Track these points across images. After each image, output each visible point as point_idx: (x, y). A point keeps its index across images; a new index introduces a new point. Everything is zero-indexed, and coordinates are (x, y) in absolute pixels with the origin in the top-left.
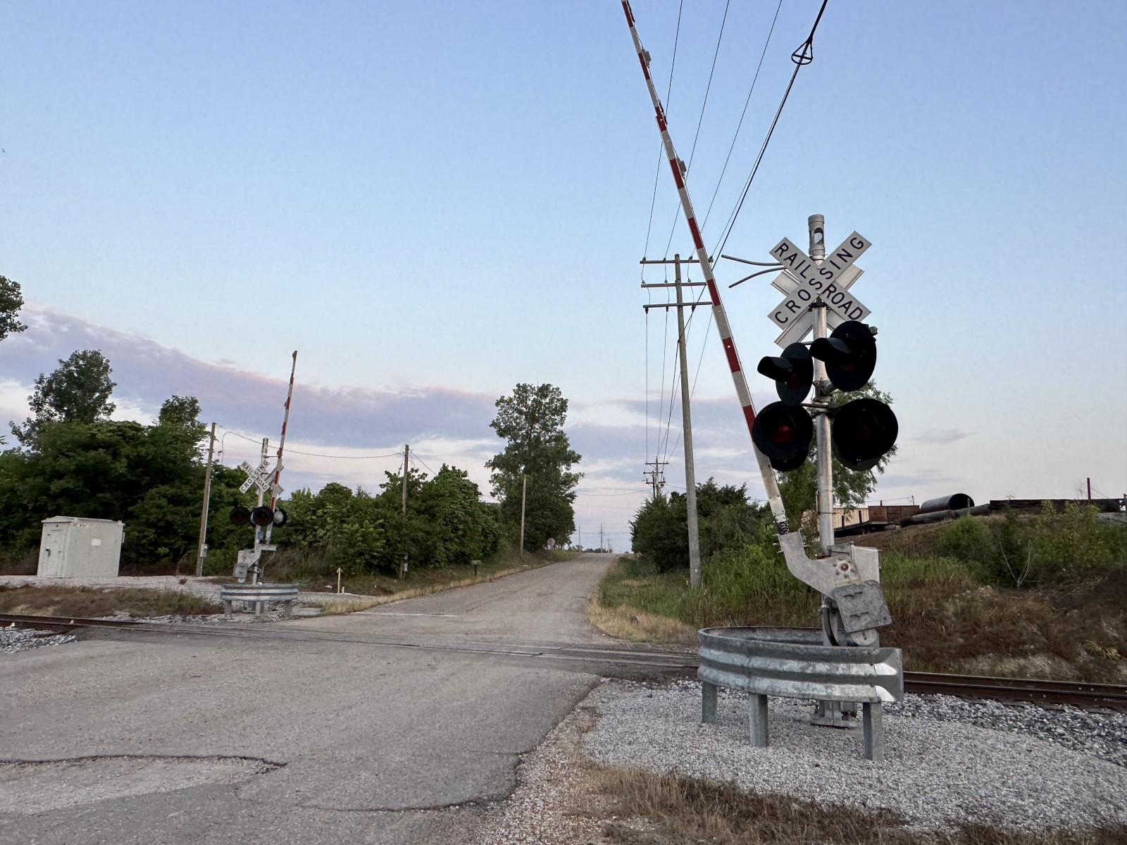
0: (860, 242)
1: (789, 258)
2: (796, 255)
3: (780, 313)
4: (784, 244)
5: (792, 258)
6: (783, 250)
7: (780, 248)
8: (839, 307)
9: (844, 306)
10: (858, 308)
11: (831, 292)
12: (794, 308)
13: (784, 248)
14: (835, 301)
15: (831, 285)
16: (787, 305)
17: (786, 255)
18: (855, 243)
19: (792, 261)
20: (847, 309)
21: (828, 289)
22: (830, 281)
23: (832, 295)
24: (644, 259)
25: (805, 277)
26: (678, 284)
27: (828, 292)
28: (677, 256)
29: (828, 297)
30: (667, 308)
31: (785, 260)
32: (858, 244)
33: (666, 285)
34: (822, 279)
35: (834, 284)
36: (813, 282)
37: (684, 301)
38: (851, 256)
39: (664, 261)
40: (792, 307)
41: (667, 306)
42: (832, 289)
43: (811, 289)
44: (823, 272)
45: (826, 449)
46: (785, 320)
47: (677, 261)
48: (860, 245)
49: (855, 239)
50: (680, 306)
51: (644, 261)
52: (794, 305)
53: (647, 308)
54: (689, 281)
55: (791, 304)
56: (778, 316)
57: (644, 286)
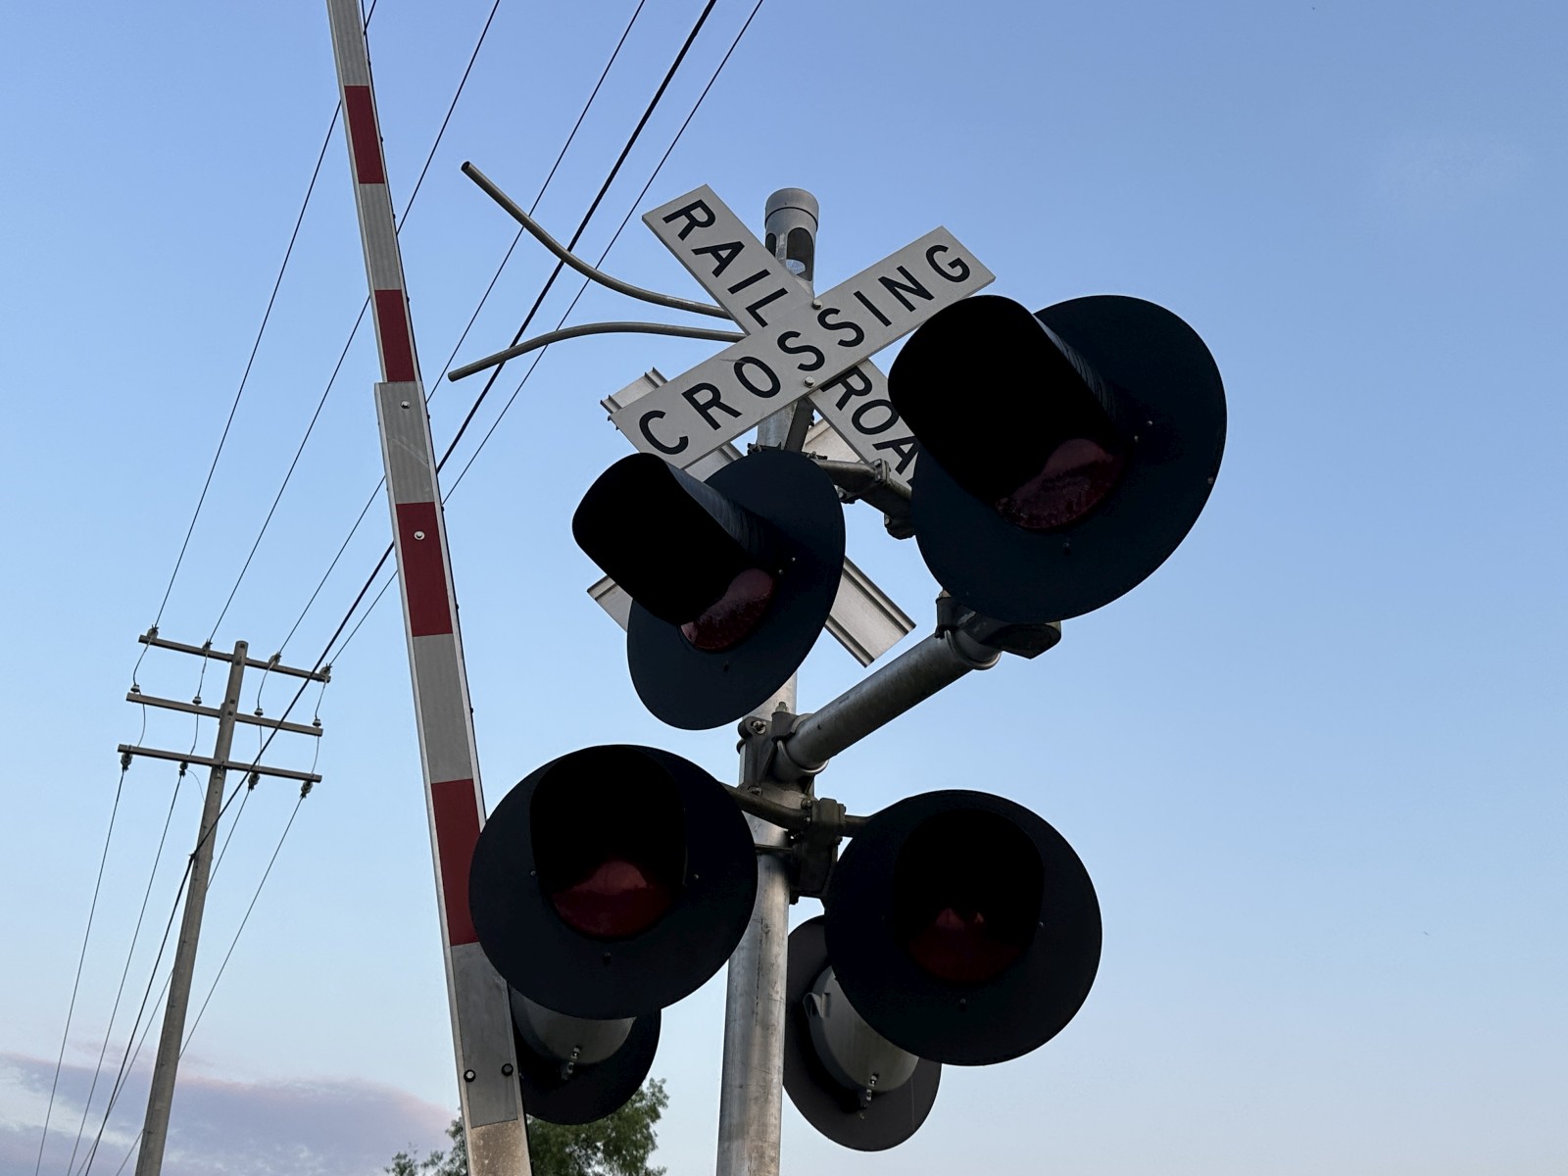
0: (958, 262)
1: (714, 250)
2: (731, 249)
3: (661, 415)
4: (700, 204)
5: (724, 254)
6: (694, 223)
7: (686, 211)
8: (878, 446)
11: (851, 391)
12: (714, 412)
13: (700, 215)
14: (865, 421)
15: (854, 370)
16: (689, 395)
17: (700, 237)
19: (724, 262)
21: (841, 378)
22: (850, 357)
23: (856, 402)
24: (154, 631)
25: (763, 323)
26: (227, 715)
27: (839, 390)
28: (242, 646)
29: (841, 405)
30: (184, 767)
31: (697, 252)
32: (953, 265)
33: (196, 708)
34: (826, 341)
35: (863, 369)
36: (791, 343)
37: (234, 757)
38: (928, 296)
39: (205, 651)
40: (709, 404)
41: (185, 761)
42: (856, 383)
43: (786, 366)
44: (831, 319)
46: (674, 443)
47: (238, 659)
48: (958, 271)
49: (944, 249)
50: (220, 767)
51: (150, 639)
52: (716, 401)
53: (127, 753)
54: (259, 713)
55: (703, 397)
56: (653, 424)
57: (135, 696)
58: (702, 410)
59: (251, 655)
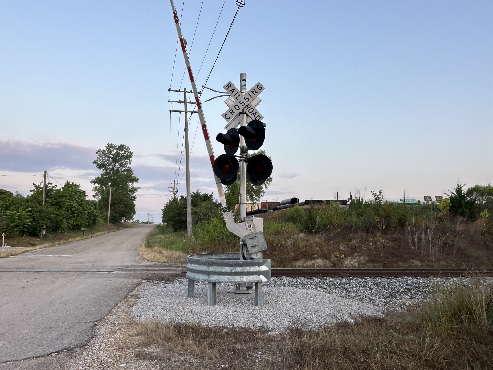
0: (261, 87)
1: (231, 90)
2: (234, 89)
3: (227, 114)
4: (229, 84)
6: (229, 87)
7: (228, 85)
8: (251, 114)
9: (253, 114)
10: (259, 116)
12: (233, 113)
13: (229, 86)
14: (250, 111)
16: (230, 111)
17: (230, 89)
18: (259, 87)
19: (233, 92)
20: (255, 115)
22: (248, 103)
23: (249, 109)
24: (170, 89)
25: (238, 100)
26: (185, 102)
27: (247, 107)
28: (185, 89)
30: (180, 113)
31: (229, 91)
33: (180, 102)
34: (245, 101)
35: (250, 104)
36: (241, 102)
37: (188, 110)
38: (257, 93)
39: (179, 91)
41: (180, 112)
42: (249, 106)
43: (240, 105)
44: (245, 98)
45: (244, 176)
46: (228, 118)
47: (185, 92)
48: (261, 88)
49: (259, 85)
50: (186, 112)
51: (170, 90)
52: (233, 112)
53: (171, 111)
54: (190, 101)
55: (231, 111)
56: (226, 116)
57: (170, 101)
58: (231, 113)
59: (187, 90)
